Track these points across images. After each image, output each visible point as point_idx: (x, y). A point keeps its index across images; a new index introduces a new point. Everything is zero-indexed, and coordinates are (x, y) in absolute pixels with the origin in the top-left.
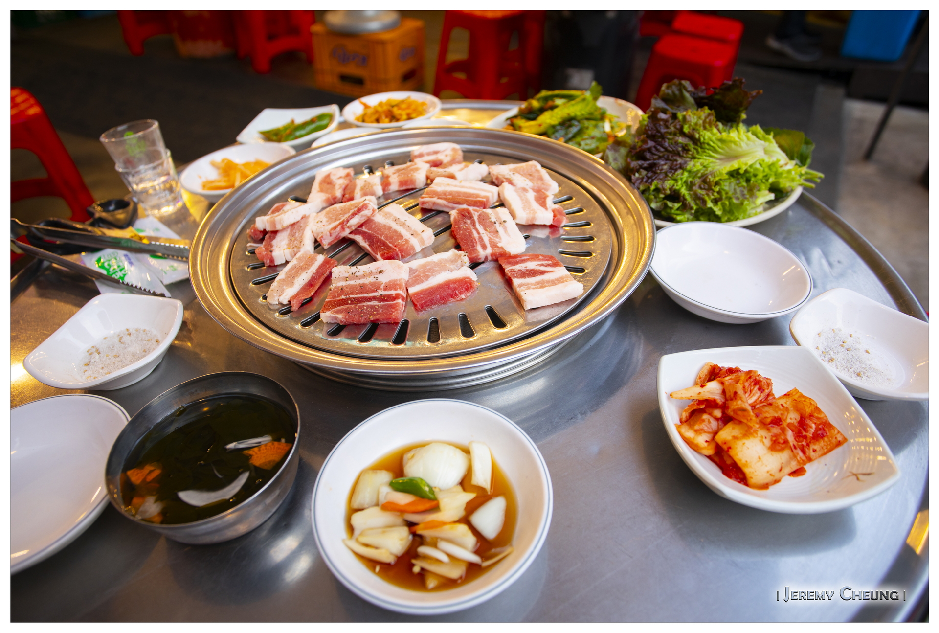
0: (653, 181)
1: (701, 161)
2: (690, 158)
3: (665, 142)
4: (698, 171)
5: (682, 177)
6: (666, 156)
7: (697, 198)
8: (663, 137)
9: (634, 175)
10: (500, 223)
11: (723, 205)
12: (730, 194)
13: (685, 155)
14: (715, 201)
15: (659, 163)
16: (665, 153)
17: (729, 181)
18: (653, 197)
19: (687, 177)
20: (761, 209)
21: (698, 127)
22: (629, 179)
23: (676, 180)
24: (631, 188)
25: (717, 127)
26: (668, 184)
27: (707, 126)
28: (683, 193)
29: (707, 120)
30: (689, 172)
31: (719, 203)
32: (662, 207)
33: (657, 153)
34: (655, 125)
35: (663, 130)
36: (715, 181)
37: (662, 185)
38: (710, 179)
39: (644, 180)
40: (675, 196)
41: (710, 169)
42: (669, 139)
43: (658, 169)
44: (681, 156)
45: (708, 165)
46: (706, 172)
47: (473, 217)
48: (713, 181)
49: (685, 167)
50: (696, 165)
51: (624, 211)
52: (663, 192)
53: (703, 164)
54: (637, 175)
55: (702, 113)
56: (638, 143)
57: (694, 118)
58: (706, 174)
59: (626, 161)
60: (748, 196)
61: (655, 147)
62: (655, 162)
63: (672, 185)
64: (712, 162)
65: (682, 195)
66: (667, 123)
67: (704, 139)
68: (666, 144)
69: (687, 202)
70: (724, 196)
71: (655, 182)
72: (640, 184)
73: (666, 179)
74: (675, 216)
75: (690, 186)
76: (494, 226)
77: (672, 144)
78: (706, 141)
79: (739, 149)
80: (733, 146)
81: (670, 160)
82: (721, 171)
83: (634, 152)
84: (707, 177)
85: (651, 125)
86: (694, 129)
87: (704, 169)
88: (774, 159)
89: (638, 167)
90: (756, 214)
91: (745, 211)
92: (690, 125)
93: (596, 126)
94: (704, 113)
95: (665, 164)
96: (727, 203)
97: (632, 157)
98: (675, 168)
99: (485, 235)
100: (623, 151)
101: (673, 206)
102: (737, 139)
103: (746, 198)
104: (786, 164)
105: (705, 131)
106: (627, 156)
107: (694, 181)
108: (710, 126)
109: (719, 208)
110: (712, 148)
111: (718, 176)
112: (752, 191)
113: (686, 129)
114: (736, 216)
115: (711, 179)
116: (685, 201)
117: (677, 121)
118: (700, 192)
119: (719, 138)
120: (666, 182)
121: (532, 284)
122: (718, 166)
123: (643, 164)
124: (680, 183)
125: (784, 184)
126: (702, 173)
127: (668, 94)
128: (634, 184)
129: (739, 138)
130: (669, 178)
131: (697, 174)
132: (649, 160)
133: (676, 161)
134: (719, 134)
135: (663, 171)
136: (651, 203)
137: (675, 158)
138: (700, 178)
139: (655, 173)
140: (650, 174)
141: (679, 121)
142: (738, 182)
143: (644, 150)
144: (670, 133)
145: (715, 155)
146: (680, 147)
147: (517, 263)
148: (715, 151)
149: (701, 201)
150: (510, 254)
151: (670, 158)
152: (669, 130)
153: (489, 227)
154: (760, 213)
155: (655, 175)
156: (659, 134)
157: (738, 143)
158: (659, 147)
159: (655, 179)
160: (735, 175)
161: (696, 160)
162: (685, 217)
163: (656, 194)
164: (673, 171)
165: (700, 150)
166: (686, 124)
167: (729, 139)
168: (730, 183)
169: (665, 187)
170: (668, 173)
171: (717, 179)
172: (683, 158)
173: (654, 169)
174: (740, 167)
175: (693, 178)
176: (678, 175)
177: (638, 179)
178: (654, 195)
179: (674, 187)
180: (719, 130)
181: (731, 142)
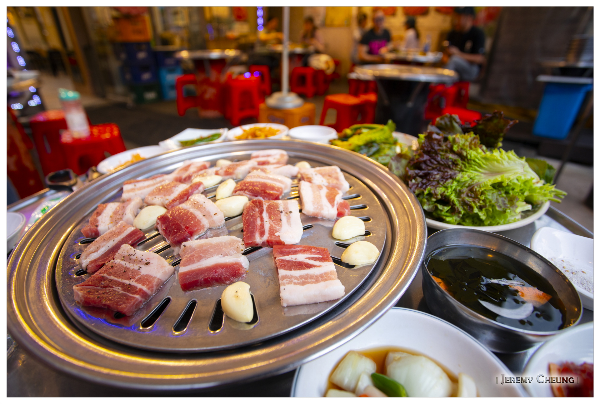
0: (427, 186)
1: (468, 174)
2: (458, 171)
3: (438, 157)
4: (466, 182)
5: (452, 185)
6: (438, 168)
7: (464, 204)
8: (436, 153)
9: (411, 181)
10: (286, 213)
11: (487, 211)
12: (493, 202)
13: (454, 168)
14: (481, 208)
15: (432, 173)
16: (438, 165)
17: (492, 192)
18: (425, 200)
19: (456, 186)
20: (519, 217)
21: (465, 147)
22: (407, 185)
23: (446, 188)
24: (408, 191)
25: (481, 148)
26: (440, 190)
27: (473, 147)
28: (452, 199)
29: (473, 142)
30: (458, 181)
31: (484, 209)
32: (434, 209)
33: (431, 165)
34: (430, 143)
35: (437, 148)
36: (481, 191)
37: (434, 191)
38: (476, 189)
39: (420, 185)
40: (445, 201)
41: (475, 181)
42: (441, 155)
43: (432, 178)
44: (451, 169)
45: (474, 177)
46: (473, 183)
47: (263, 206)
48: (479, 191)
49: (454, 178)
50: (464, 177)
51: (400, 211)
52: (435, 196)
53: (470, 176)
54: (413, 181)
55: (469, 137)
56: (415, 156)
57: (462, 140)
58: (473, 184)
59: (405, 169)
60: (509, 206)
61: (429, 160)
62: (429, 172)
63: (443, 191)
64: (477, 176)
65: (452, 200)
66: (440, 143)
67: (471, 156)
68: (439, 159)
69: (456, 207)
70: (488, 204)
71: (429, 188)
72: (416, 188)
73: (438, 186)
74: (444, 217)
75: (459, 194)
76: (280, 214)
77: (443, 159)
78: (473, 158)
79: (501, 166)
80: (495, 163)
81: (442, 171)
82: (486, 183)
83: (412, 163)
84: (474, 187)
85: (427, 144)
86: (462, 149)
87: (471, 180)
88: (528, 177)
89: (415, 175)
90: (514, 221)
91: (505, 217)
92: (459, 146)
93: (390, 148)
94: (470, 137)
95: (438, 174)
96: (491, 209)
97: (411, 166)
98: (446, 178)
99: (268, 223)
100: (404, 162)
101: (443, 208)
102: (499, 158)
103: (507, 207)
104: (538, 182)
105: (471, 151)
106: (407, 165)
107: (462, 190)
108: (475, 147)
109: (483, 213)
110: (477, 164)
111: (483, 187)
112: (512, 201)
113: (456, 148)
114: (497, 221)
115: (478, 189)
116: (454, 206)
117: (448, 142)
118: (467, 199)
119: (483, 156)
120: (438, 188)
121: (296, 278)
122: (483, 178)
123: (419, 173)
124: (450, 190)
125: (537, 197)
126: (469, 184)
127: (441, 124)
128: (411, 188)
129: (501, 157)
130: (440, 185)
131: (464, 184)
132: (424, 170)
133: (447, 172)
134: (483, 154)
135: (436, 179)
136: (424, 205)
137: (446, 170)
138: (467, 187)
139: (429, 180)
140: (424, 181)
141: (450, 142)
142: (499, 193)
143: (421, 162)
144: (442, 151)
145: (480, 170)
146: (451, 162)
147: (289, 254)
148: (480, 166)
149: (468, 207)
150: (284, 243)
151: (442, 169)
152: (441, 148)
153: (275, 215)
154: (518, 220)
155: (428, 182)
156: (433, 151)
157: (500, 161)
158: (433, 160)
159: (428, 185)
160: (497, 188)
161: (464, 173)
162: (453, 219)
163: (429, 198)
164: (444, 180)
165: (467, 165)
166: (455, 144)
167: (493, 157)
168: (493, 193)
169: (437, 193)
170: (440, 182)
171: (483, 189)
172: (453, 170)
173: (428, 177)
174: (503, 181)
175: (462, 187)
176: (448, 183)
177: (414, 184)
178: (427, 199)
179: (445, 194)
180: (483, 150)
181: (494, 160)
